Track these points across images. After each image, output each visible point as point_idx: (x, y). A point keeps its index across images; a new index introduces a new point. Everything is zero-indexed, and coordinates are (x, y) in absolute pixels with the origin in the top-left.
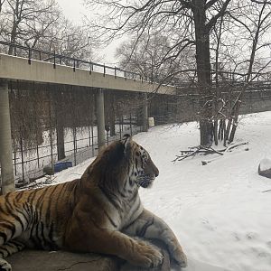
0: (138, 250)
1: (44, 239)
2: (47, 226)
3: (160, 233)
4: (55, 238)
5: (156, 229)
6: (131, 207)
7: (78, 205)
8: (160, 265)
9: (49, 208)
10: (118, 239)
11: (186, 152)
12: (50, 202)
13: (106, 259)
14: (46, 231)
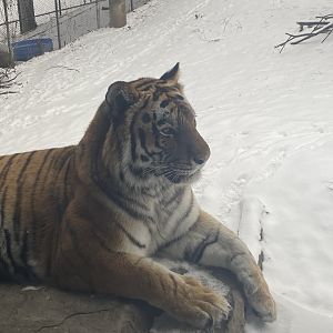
0: (186, 295)
1: (13, 263)
2: (17, 239)
3: (229, 260)
4: (32, 262)
5: (223, 252)
6: (170, 214)
7: (71, 205)
8: (225, 323)
9: (18, 204)
10: (148, 274)
11: (310, 25)
12: (19, 190)
13: (127, 307)
14: (16, 248)
